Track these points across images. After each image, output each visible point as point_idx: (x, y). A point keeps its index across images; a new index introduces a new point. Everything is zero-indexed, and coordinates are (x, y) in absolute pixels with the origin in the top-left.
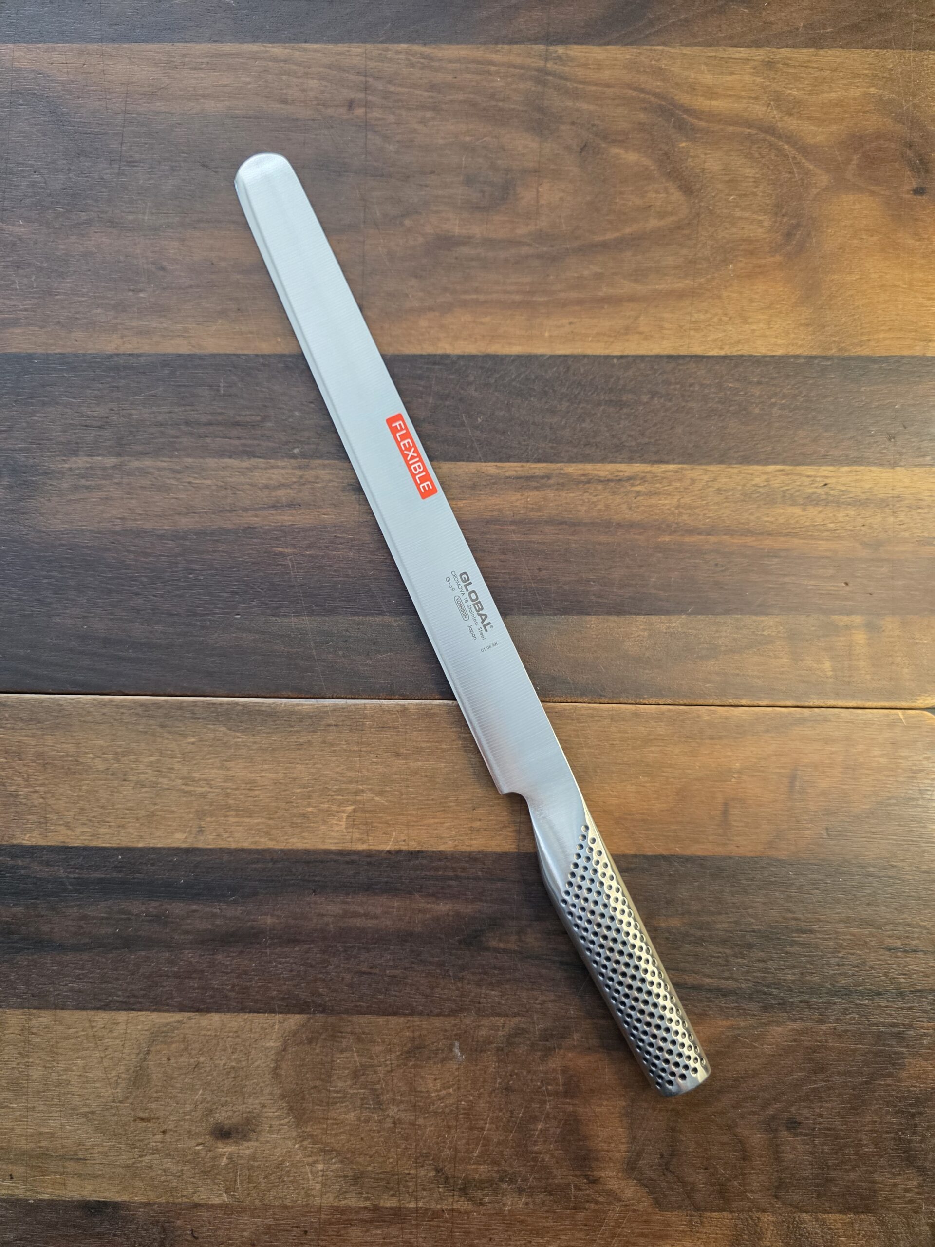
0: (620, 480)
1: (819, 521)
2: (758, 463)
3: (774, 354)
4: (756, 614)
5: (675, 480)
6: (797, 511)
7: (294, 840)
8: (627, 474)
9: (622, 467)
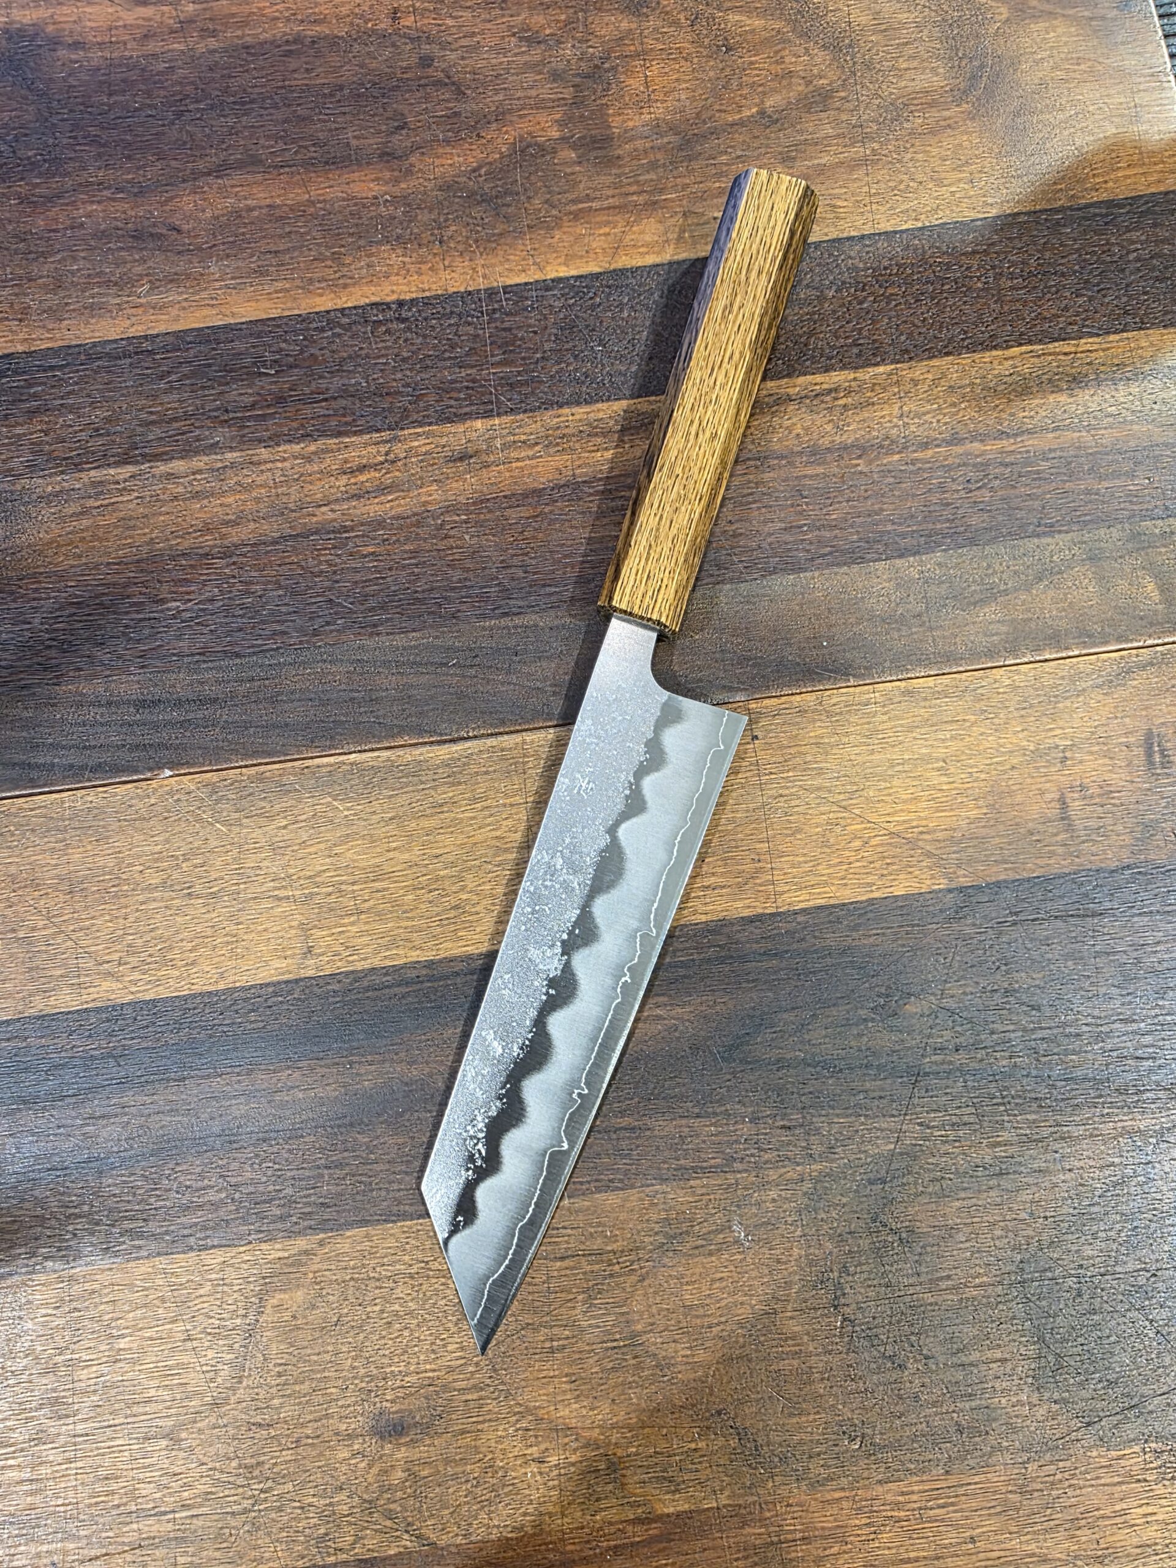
0: (817, 395)
1: (1094, 407)
2: (995, 348)
3: (986, 215)
4: (1038, 536)
5: (891, 385)
6: (1063, 398)
7: (449, 945)
8: (825, 386)
9: (818, 378)
